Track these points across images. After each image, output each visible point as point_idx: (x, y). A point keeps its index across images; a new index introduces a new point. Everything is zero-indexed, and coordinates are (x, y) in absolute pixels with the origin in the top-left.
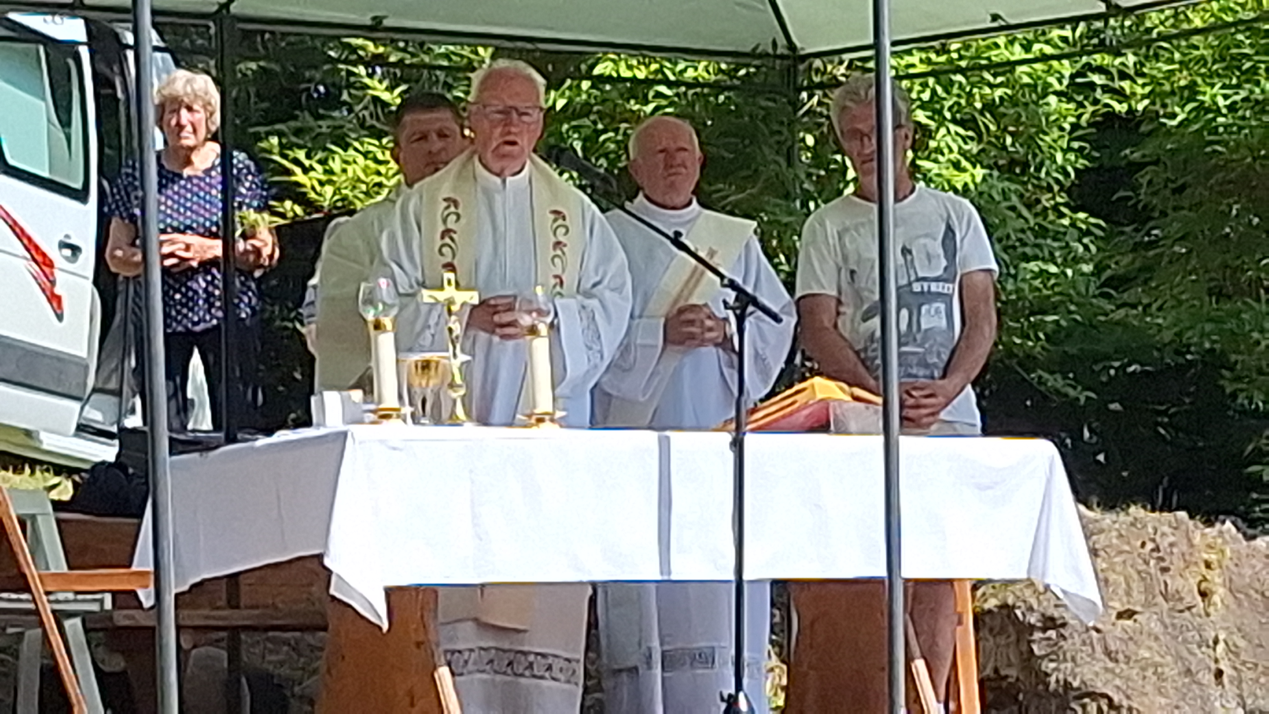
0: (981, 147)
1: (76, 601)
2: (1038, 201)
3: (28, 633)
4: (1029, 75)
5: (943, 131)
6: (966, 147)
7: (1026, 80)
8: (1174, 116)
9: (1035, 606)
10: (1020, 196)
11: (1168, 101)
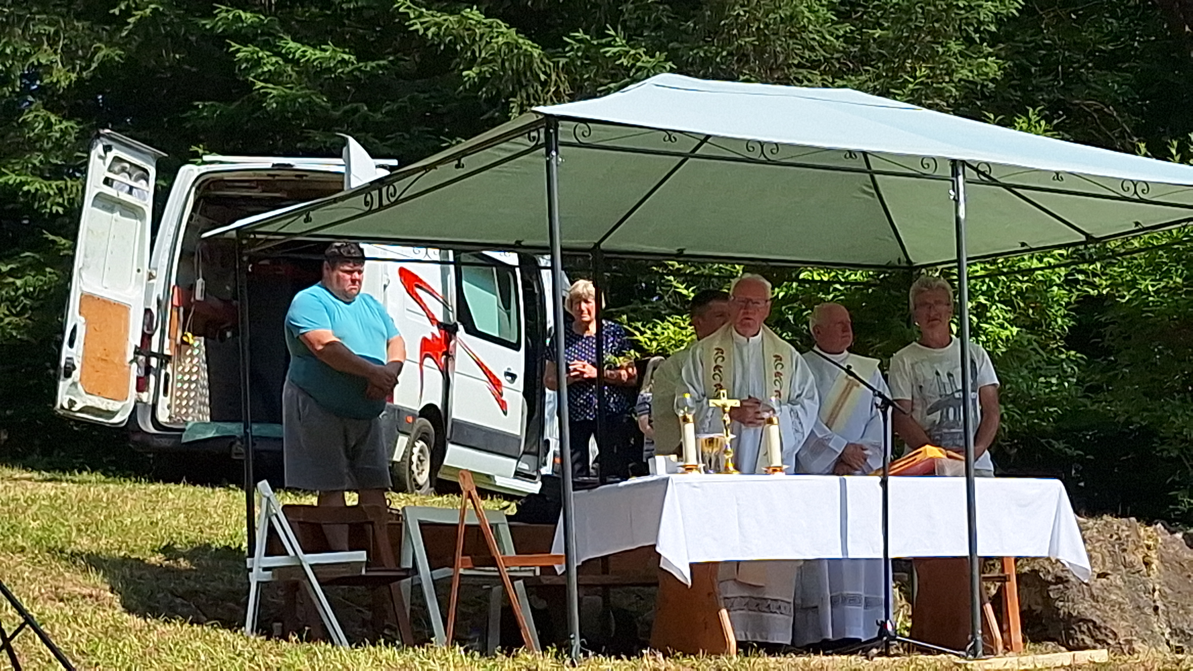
0: (1015, 316)
1: (520, 571)
2: (1048, 345)
3: (495, 589)
4: (1042, 275)
5: (994, 307)
6: (1007, 316)
7: (1041, 278)
8: (1124, 297)
9: (1051, 571)
10: (1038, 342)
11: (1119, 289)
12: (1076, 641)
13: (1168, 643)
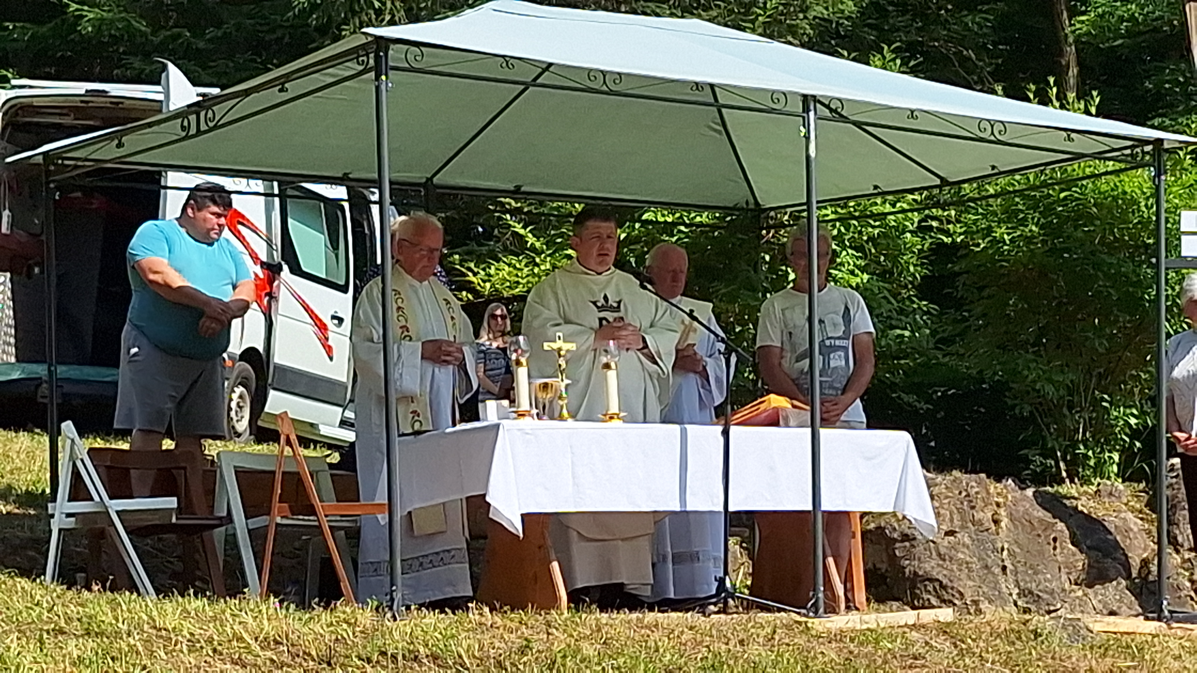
0: (866, 262)
1: (341, 521)
2: (900, 294)
3: (315, 539)
4: (895, 221)
5: (844, 253)
6: (858, 263)
7: (893, 223)
8: (978, 245)
9: (897, 527)
10: (889, 291)
11: (975, 236)
12: (921, 601)
13: (1016, 604)
